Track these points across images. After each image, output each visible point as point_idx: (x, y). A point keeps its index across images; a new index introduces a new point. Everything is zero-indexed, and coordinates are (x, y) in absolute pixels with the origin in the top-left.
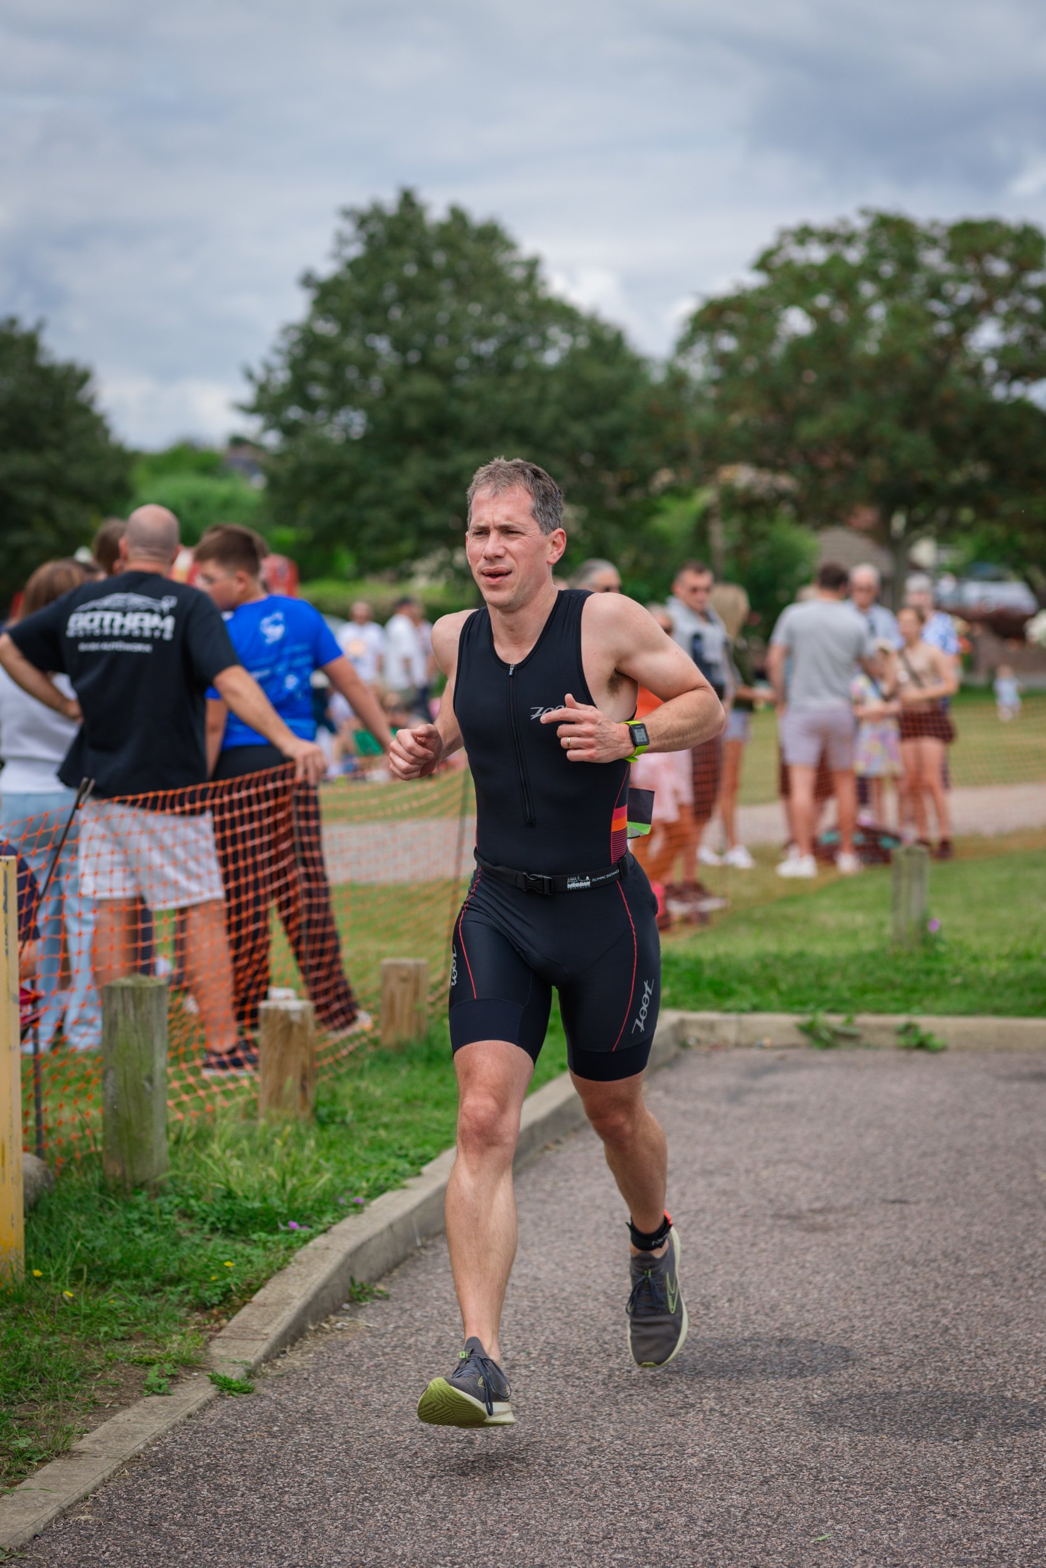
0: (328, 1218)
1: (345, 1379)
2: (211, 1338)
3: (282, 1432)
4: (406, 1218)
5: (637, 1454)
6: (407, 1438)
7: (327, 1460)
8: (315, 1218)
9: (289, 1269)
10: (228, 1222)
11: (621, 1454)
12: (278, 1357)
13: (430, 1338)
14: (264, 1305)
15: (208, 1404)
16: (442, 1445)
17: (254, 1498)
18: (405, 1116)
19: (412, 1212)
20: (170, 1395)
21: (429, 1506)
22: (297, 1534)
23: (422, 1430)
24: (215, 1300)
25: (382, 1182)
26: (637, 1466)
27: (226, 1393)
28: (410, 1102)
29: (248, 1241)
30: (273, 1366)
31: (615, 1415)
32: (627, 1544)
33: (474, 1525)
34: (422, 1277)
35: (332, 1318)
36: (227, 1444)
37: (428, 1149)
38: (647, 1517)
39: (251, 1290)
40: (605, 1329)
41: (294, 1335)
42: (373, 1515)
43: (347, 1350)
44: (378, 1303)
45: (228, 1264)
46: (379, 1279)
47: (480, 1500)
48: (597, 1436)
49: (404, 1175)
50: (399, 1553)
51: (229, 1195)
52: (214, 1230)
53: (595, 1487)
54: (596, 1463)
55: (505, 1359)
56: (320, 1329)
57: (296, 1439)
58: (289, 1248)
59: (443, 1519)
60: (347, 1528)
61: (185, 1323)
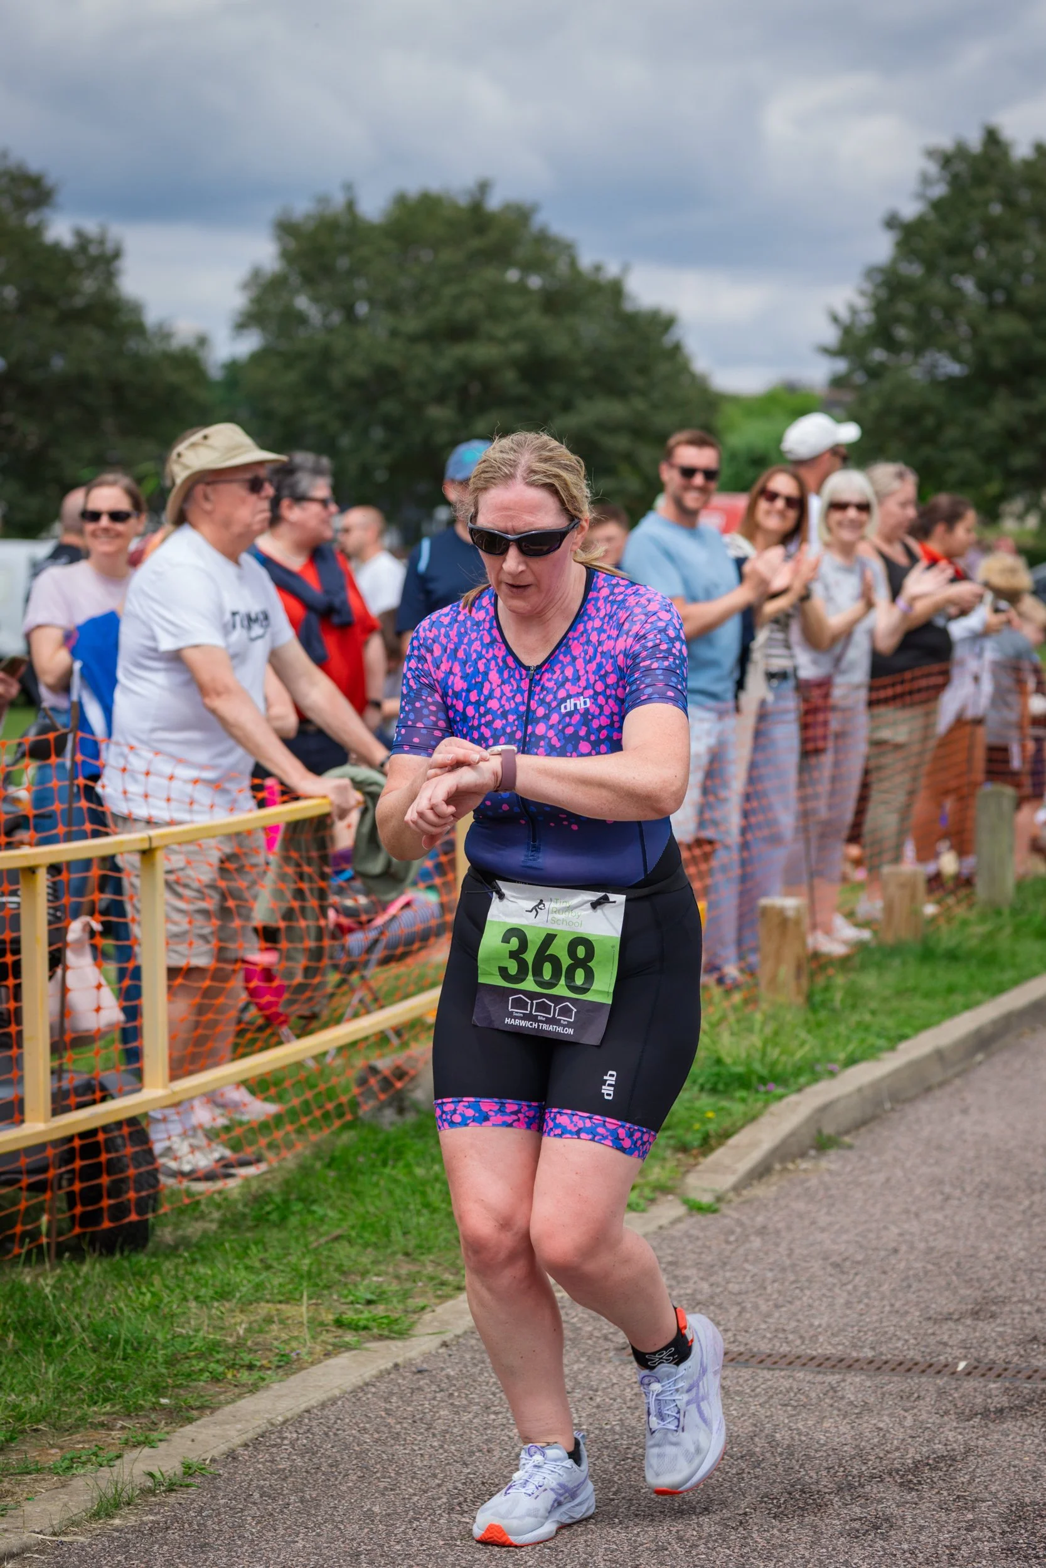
0: (802, 1080)
1: (800, 1206)
2: (688, 1171)
3: (737, 1240)
4: (876, 1085)
5: (1036, 1260)
6: (843, 1247)
7: (771, 1260)
8: (792, 1080)
9: (765, 1120)
10: (716, 1084)
11: (1021, 1261)
12: (745, 1188)
13: (880, 1178)
14: (736, 1147)
15: (679, 1220)
16: (870, 1252)
17: (705, 1286)
18: (895, 1004)
19: (883, 1079)
20: (643, 1211)
21: (849, 1293)
22: (734, 1310)
23: (857, 1242)
24: (696, 1143)
25: (858, 1054)
26: (1032, 1271)
27: (694, 1212)
28: (900, 993)
29: (732, 1099)
30: (739, 1195)
31: (1026, 1235)
32: (1009, 1321)
33: (884, 1306)
34: (886, 1133)
35: (799, 1161)
36: (690, 1247)
37: (907, 1030)
38: (1032, 1304)
39: (725, 1135)
40: (1035, 1173)
41: (761, 1172)
42: (800, 1299)
43: (808, 1184)
44: (842, 1152)
45: (710, 1115)
46: (847, 1132)
47: (893, 1290)
48: (1006, 1247)
49: (880, 1049)
50: (816, 1323)
51: (719, 1061)
52: (702, 1089)
53: (994, 1283)
54: (999, 1267)
55: (942, 1193)
56: (785, 1170)
57: (748, 1246)
58: (766, 1105)
59: (859, 1302)
60: (777, 1306)
61: (664, 1159)
